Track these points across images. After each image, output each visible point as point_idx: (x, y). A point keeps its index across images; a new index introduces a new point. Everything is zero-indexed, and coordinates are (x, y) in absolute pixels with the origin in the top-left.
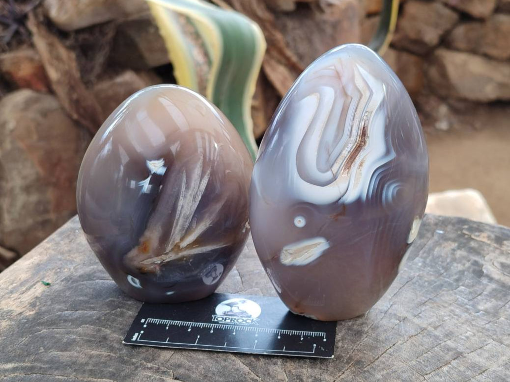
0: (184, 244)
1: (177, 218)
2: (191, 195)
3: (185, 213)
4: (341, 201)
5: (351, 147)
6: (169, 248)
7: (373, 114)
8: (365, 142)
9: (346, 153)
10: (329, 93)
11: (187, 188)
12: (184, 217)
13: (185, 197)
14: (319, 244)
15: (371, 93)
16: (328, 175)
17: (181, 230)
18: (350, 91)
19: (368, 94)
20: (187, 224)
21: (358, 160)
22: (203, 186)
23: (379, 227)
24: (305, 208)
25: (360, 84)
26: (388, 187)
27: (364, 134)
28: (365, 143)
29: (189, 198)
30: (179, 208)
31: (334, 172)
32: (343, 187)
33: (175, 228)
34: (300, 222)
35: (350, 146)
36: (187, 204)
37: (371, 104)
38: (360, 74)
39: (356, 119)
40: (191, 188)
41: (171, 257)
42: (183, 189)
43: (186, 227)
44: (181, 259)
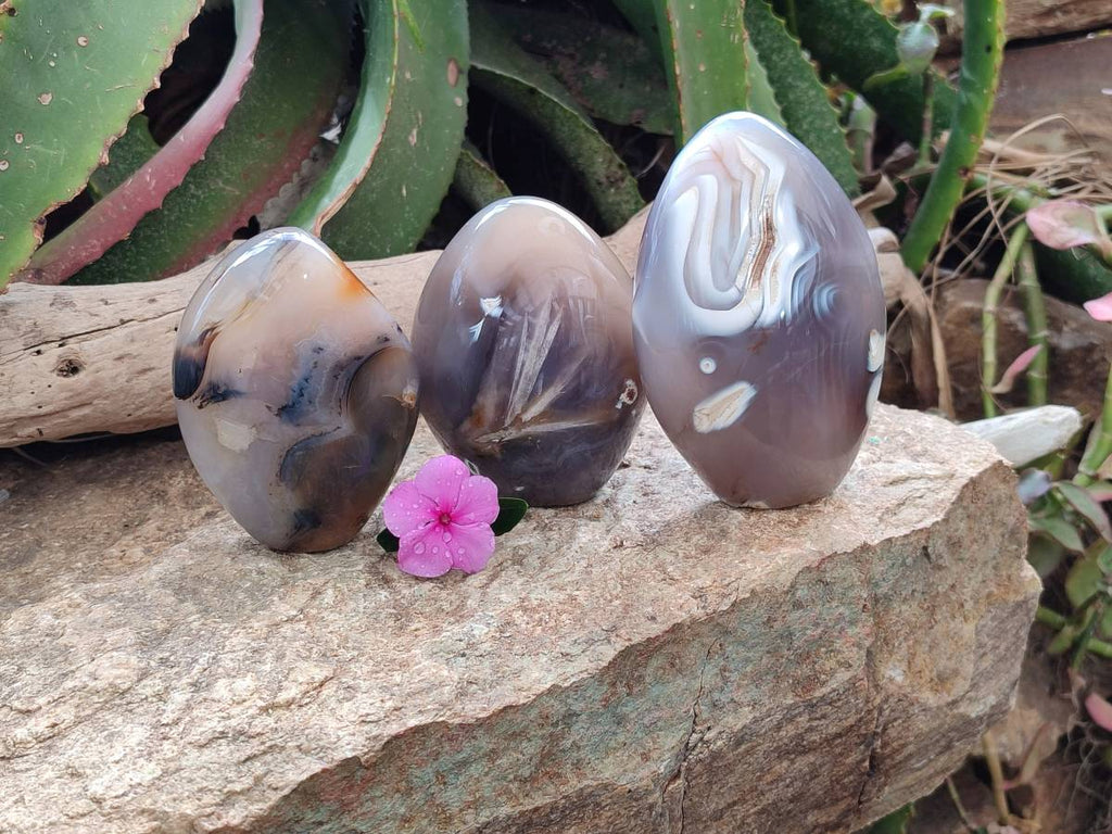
0: (527, 417)
1: (516, 378)
2: (534, 347)
3: (528, 373)
4: (757, 325)
5: (754, 249)
6: (508, 421)
7: (776, 198)
8: (773, 238)
9: (750, 259)
10: (710, 182)
11: (530, 337)
12: (526, 378)
13: (526, 350)
14: (741, 391)
15: (767, 170)
16: (732, 293)
17: (522, 396)
18: (736, 172)
19: (763, 172)
20: (530, 388)
21: (769, 265)
22: (551, 336)
23: (819, 351)
24: (712, 345)
25: (750, 163)
26: (820, 291)
27: (769, 227)
28: (774, 241)
29: (533, 352)
30: (519, 365)
31: (740, 288)
32: (756, 305)
33: (515, 392)
34: (708, 366)
35: (754, 247)
36: (530, 360)
37: (770, 184)
38: (747, 149)
39: (753, 210)
40: (535, 339)
41: (511, 434)
42: (524, 338)
43: (529, 392)
44: (525, 438)
